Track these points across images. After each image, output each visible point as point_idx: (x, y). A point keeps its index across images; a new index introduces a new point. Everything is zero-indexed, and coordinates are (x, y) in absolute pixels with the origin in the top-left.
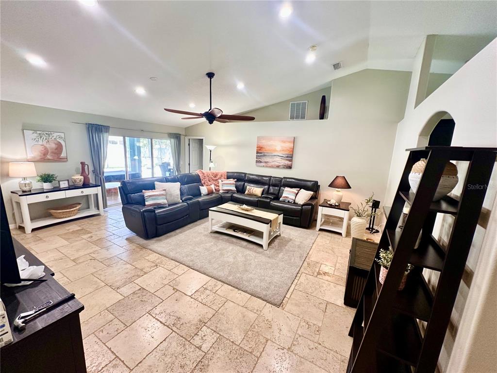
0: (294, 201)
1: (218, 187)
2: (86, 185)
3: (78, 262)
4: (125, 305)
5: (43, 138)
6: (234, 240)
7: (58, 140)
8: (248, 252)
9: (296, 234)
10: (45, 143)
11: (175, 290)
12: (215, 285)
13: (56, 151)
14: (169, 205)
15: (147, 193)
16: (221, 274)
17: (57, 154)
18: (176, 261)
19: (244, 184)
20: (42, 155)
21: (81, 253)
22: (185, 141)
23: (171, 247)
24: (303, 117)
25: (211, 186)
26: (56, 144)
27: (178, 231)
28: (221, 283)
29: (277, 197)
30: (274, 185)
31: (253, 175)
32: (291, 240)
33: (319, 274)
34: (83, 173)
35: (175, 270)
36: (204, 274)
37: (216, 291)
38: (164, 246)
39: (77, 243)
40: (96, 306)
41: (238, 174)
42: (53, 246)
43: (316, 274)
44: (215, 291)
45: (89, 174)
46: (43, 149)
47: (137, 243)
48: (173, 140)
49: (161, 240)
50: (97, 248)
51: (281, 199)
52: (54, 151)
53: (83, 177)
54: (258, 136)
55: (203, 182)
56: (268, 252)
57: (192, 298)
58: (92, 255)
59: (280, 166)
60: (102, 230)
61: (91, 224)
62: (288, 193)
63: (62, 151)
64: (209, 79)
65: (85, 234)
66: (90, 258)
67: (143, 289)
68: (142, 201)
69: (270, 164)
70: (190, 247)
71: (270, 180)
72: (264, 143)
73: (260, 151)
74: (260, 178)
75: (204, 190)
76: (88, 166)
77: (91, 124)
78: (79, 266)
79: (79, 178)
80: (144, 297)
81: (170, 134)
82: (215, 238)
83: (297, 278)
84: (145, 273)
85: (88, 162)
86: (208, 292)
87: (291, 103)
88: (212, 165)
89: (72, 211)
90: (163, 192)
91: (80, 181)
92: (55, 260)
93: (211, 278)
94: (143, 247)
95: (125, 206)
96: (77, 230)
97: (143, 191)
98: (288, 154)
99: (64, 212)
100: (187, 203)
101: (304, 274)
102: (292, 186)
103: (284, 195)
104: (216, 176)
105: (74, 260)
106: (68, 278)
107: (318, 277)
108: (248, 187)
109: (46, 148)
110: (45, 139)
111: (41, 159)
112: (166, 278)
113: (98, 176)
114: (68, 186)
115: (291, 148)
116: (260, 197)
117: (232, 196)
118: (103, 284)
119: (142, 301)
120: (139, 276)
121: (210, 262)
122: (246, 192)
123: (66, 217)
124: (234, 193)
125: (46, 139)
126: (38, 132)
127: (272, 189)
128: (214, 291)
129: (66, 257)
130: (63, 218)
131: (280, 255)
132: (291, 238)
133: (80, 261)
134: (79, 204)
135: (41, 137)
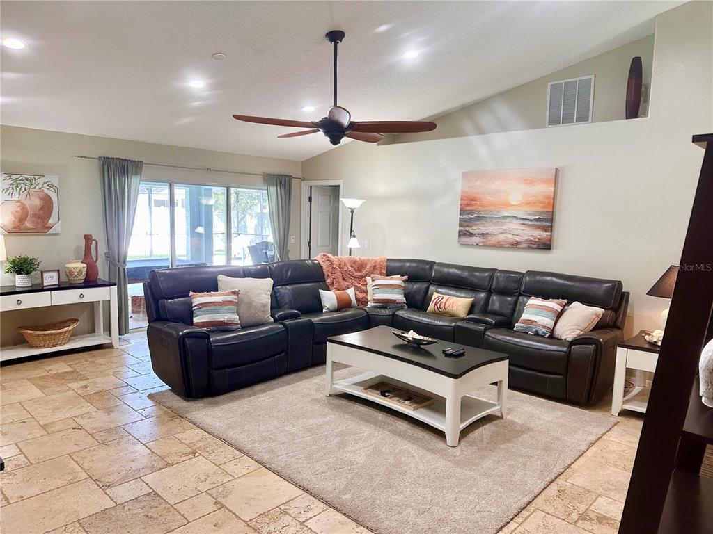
0: (552, 331)
1: (364, 295)
2: (90, 281)
3: (50, 430)
4: (113, 519)
5: (20, 189)
6: (381, 416)
7: (46, 191)
8: (406, 446)
9: (550, 419)
10: (22, 197)
11: (219, 506)
12: (308, 508)
13: (41, 212)
14: (243, 328)
15: (199, 299)
16: (328, 486)
17: (42, 219)
18: (236, 449)
19: (428, 288)
20: (17, 220)
21: (61, 415)
22: (301, 190)
23: (234, 419)
24: (583, 118)
25: (348, 291)
26: (41, 199)
27: (258, 387)
28: (322, 505)
29: (507, 322)
30: (503, 292)
31: (449, 266)
32: (529, 429)
33: (584, 519)
34: (87, 258)
35: (229, 467)
36: (289, 480)
37: (307, 520)
38: (220, 415)
39: (58, 396)
40: (61, 512)
41: (415, 265)
42: (16, 398)
43: (575, 516)
44: (304, 519)
45: (97, 260)
46: (19, 209)
47: (167, 404)
48: (273, 190)
49: (217, 404)
50: (91, 408)
51: (517, 326)
52: (37, 212)
53: (85, 265)
54: (465, 171)
55: (328, 281)
56: (457, 451)
57: (248, 526)
58: (79, 420)
59: (519, 243)
60: (108, 375)
61: (93, 362)
62: (536, 312)
63: (51, 213)
64: (333, 45)
65: (75, 380)
66: (74, 425)
67: (156, 494)
68: (186, 316)
69: (493, 240)
70: (275, 422)
71: (491, 277)
72: (480, 187)
73: (468, 208)
74: (466, 274)
75: (329, 298)
76: (97, 243)
77: (109, 158)
78: (51, 437)
79: (78, 266)
80: (153, 510)
81: (269, 175)
82: (337, 407)
83: (518, 520)
84: (168, 465)
85: (98, 235)
86: (287, 519)
87: (549, 84)
88: (353, 243)
89: (61, 333)
90: (231, 298)
91: (80, 272)
92: (14, 422)
93: (301, 492)
94: (178, 415)
95: (152, 324)
96: (63, 373)
97: (191, 293)
98: (541, 213)
99: (45, 335)
100: (284, 325)
101: (540, 514)
102: (545, 292)
103: (524, 317)
104: (360, 266)
105: (44, 427)
106: (26, 457)
107: (578, 524)
108: (435, 295)
109: (24, 208)
110: (23, 189)
111: (15, 228)
112: (206, 480)
113: (114, 265)
114: (57, 283)
115: (548, 198)
116: (462, 320)
117: (394, 315)
118: (84, 475)
119: (147, 516)
120: (154, 470)
121: (309, 457)
122: (431, 307)
123: (48, 347)
124: (401, 308)
125: (25, 190)
126: (14, 177)
127: (496, 302)
128: (301, 520)
129: (33, 420)
130: (44, 347)
131: (487, 463)
132: (532, 425)
133: (56, 428)
134: (75, 320)
135: (17, 186)
